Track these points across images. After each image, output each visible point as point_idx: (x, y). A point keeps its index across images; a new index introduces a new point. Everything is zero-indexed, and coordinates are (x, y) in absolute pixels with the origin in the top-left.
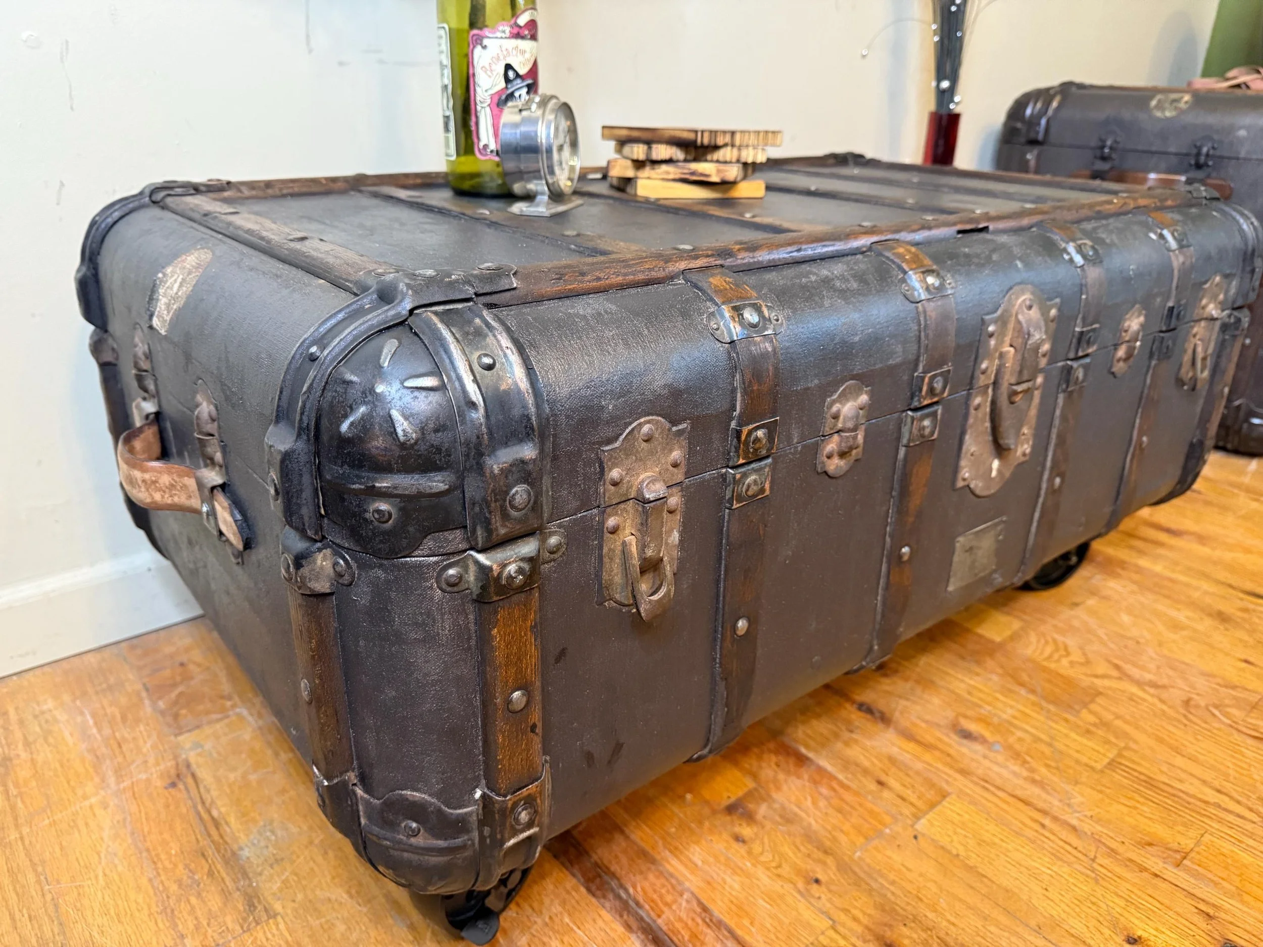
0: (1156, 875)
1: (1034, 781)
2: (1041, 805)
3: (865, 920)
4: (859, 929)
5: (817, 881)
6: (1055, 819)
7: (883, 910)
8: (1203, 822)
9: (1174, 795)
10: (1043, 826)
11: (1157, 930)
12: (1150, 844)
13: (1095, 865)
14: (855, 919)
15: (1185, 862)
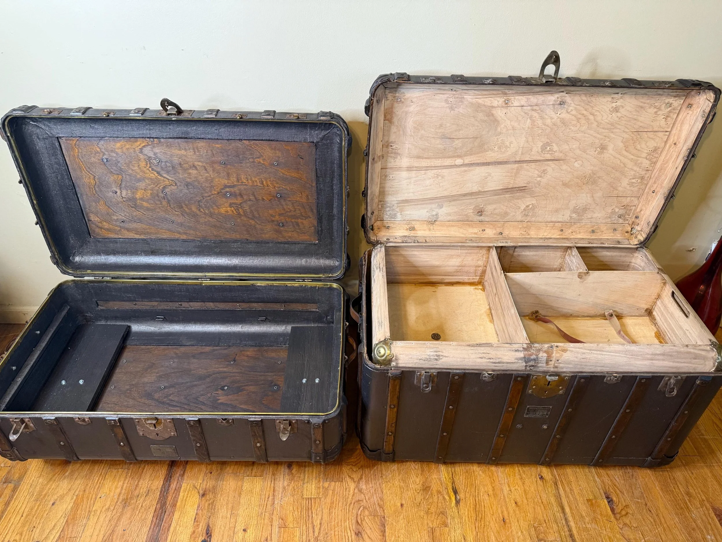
0: (272, 525)
1: (284, 488)
2: (276, 494)
3: (208, 486)
4: (204, 487)
5: (211, 473)
6: (274, 499)
7: (213, 488)
8: (303, 525)
9: (309, 516)
10: (269, 498)
11: (252, 533)
12: (282, 519)
13: (264, 513)
14: (206, 485)
15: (282, 529)
